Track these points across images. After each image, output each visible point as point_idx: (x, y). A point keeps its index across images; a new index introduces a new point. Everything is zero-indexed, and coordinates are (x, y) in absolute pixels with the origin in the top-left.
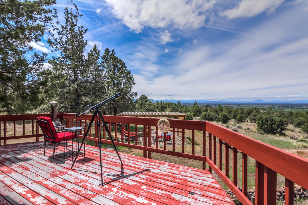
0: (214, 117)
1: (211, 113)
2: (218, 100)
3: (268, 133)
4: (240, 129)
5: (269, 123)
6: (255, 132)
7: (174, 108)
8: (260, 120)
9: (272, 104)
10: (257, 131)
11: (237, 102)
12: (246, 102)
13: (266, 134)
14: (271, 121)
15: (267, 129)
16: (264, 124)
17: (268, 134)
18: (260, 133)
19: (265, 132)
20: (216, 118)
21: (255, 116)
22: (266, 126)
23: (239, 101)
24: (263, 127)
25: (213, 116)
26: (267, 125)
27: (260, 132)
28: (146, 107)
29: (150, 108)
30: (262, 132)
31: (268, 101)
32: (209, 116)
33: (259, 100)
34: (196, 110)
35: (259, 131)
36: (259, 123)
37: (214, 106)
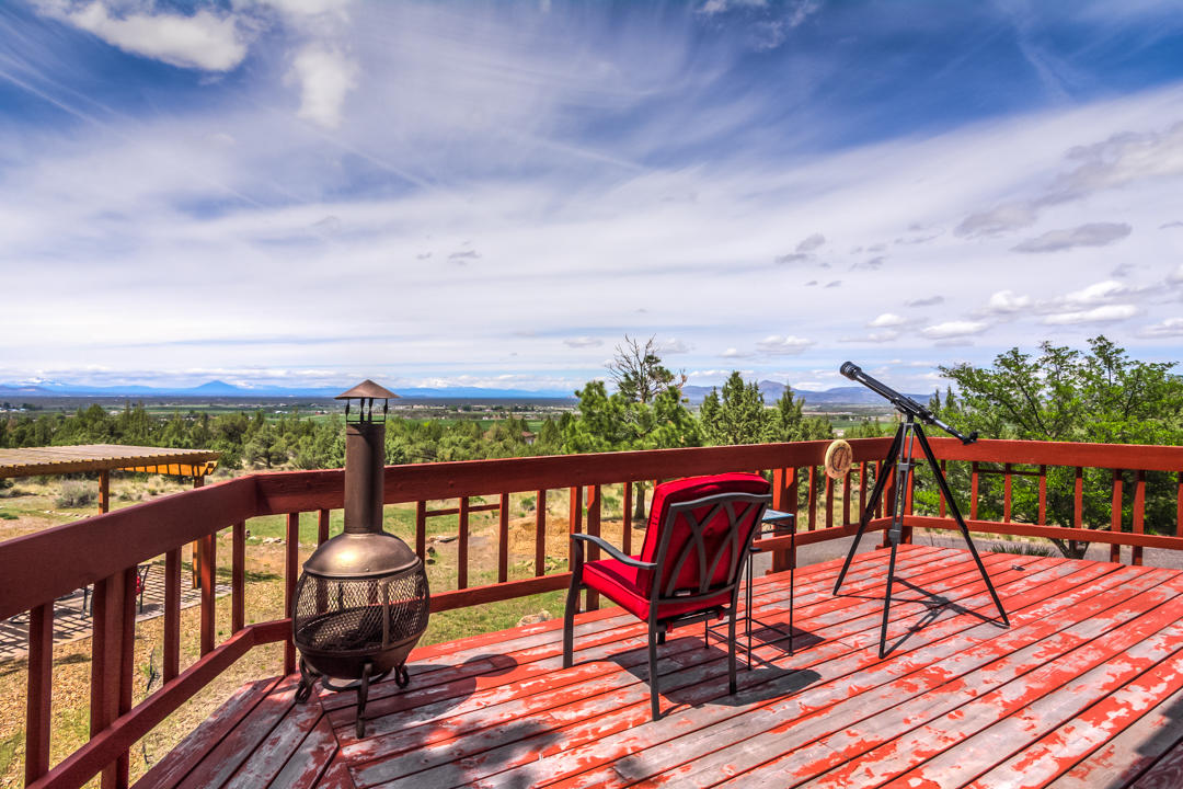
2: (20, 382)
9: (264, 400)
11: (122, 393)
12: (163, 393)
23: (136, 387)
31: (251, 387)
33: (217, 384)
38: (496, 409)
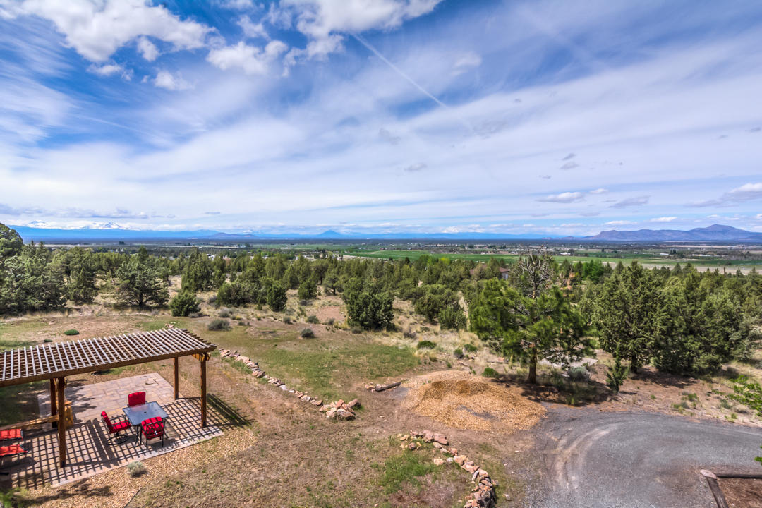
0: (251, 294)
1: (242, 285)
3: (367, 328)
4: (315, 323)
5: (371, 308)
6: (345, 329)
7: (133, 276)
8: (353, 301)
10: (348, 328)
13: (366, 332)
14: (373, 304)
15: (366, 321)
16: (360, 311)
17: (367, 330)
18: (356, 332)
19: (363, 327)
20: (255, 295)
21: (335, 282)
22: (363, 315)
24: (359, 316)
25: (248, 292)
26: (367, 313)
27: (355, 328)
28: (24, 279)
29: (41, 282)
30: (358, 328)
32: (237, 291)
33: (331, 232)
34: (199, 274)
35: (353, 325)
36: (352, 309)
37: (235, 246)
38: (491, 247)
